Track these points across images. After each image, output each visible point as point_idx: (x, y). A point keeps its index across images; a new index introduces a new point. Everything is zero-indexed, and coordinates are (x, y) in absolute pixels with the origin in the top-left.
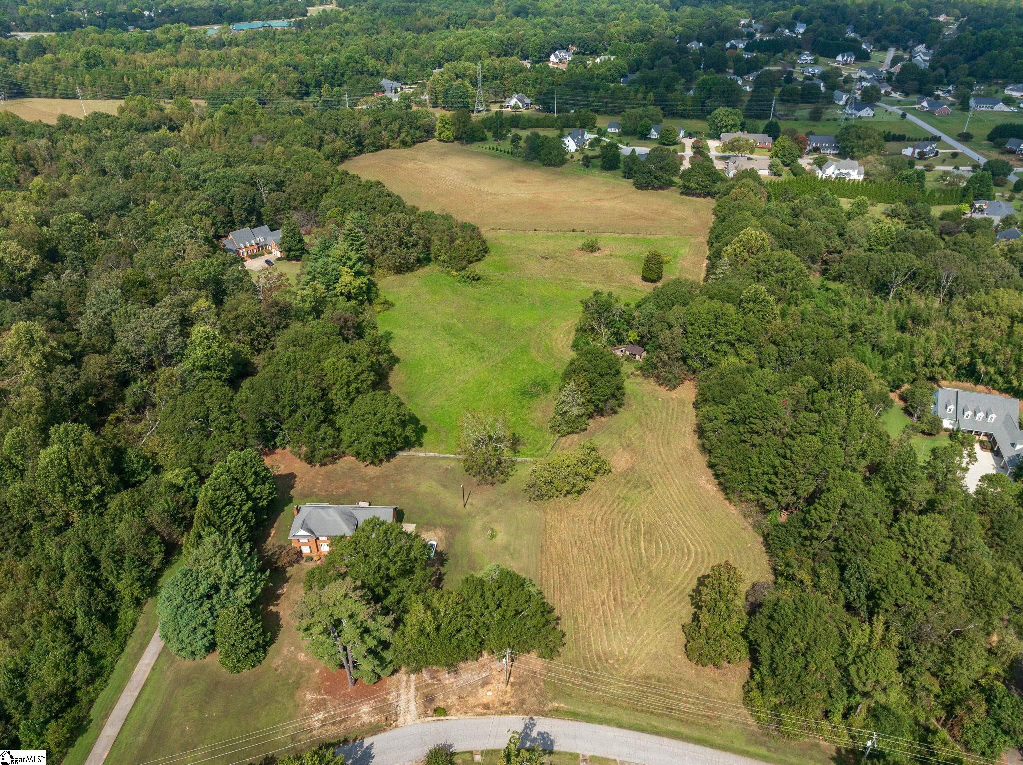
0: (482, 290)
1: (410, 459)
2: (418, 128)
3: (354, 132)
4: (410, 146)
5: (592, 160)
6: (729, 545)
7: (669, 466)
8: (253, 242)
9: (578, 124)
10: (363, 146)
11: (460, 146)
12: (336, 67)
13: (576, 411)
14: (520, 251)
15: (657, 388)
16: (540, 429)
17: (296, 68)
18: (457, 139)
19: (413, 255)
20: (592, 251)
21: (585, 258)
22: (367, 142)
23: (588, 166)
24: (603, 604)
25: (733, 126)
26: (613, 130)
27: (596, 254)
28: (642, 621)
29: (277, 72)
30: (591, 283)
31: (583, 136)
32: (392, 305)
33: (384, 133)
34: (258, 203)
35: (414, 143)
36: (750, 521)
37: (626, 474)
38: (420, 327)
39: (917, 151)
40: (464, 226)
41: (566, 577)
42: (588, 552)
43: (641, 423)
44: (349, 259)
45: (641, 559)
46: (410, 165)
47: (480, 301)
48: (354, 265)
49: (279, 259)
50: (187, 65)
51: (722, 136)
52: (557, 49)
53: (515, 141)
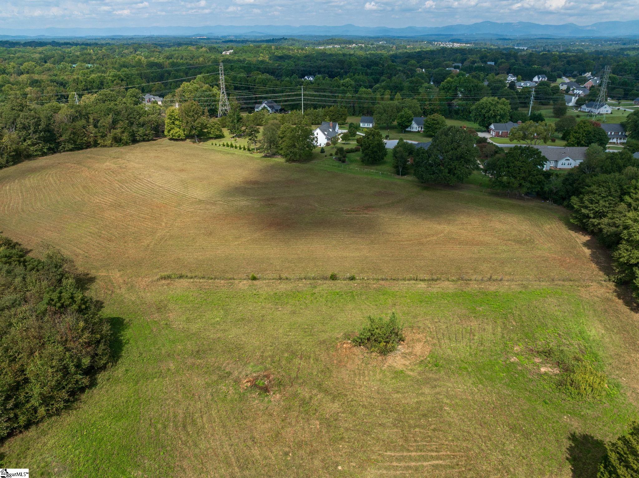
2: (142, 125)
4: (126, 144)
5: (348, 155)
11: (192, 145)
18: (189, 136)
23: (344, 162)
25: (502, 116)
26: (366, 125)
31: (334, 129)
35: (134, 141)
51: (492, 127)
52: (307, 75)
53: (252, 134)
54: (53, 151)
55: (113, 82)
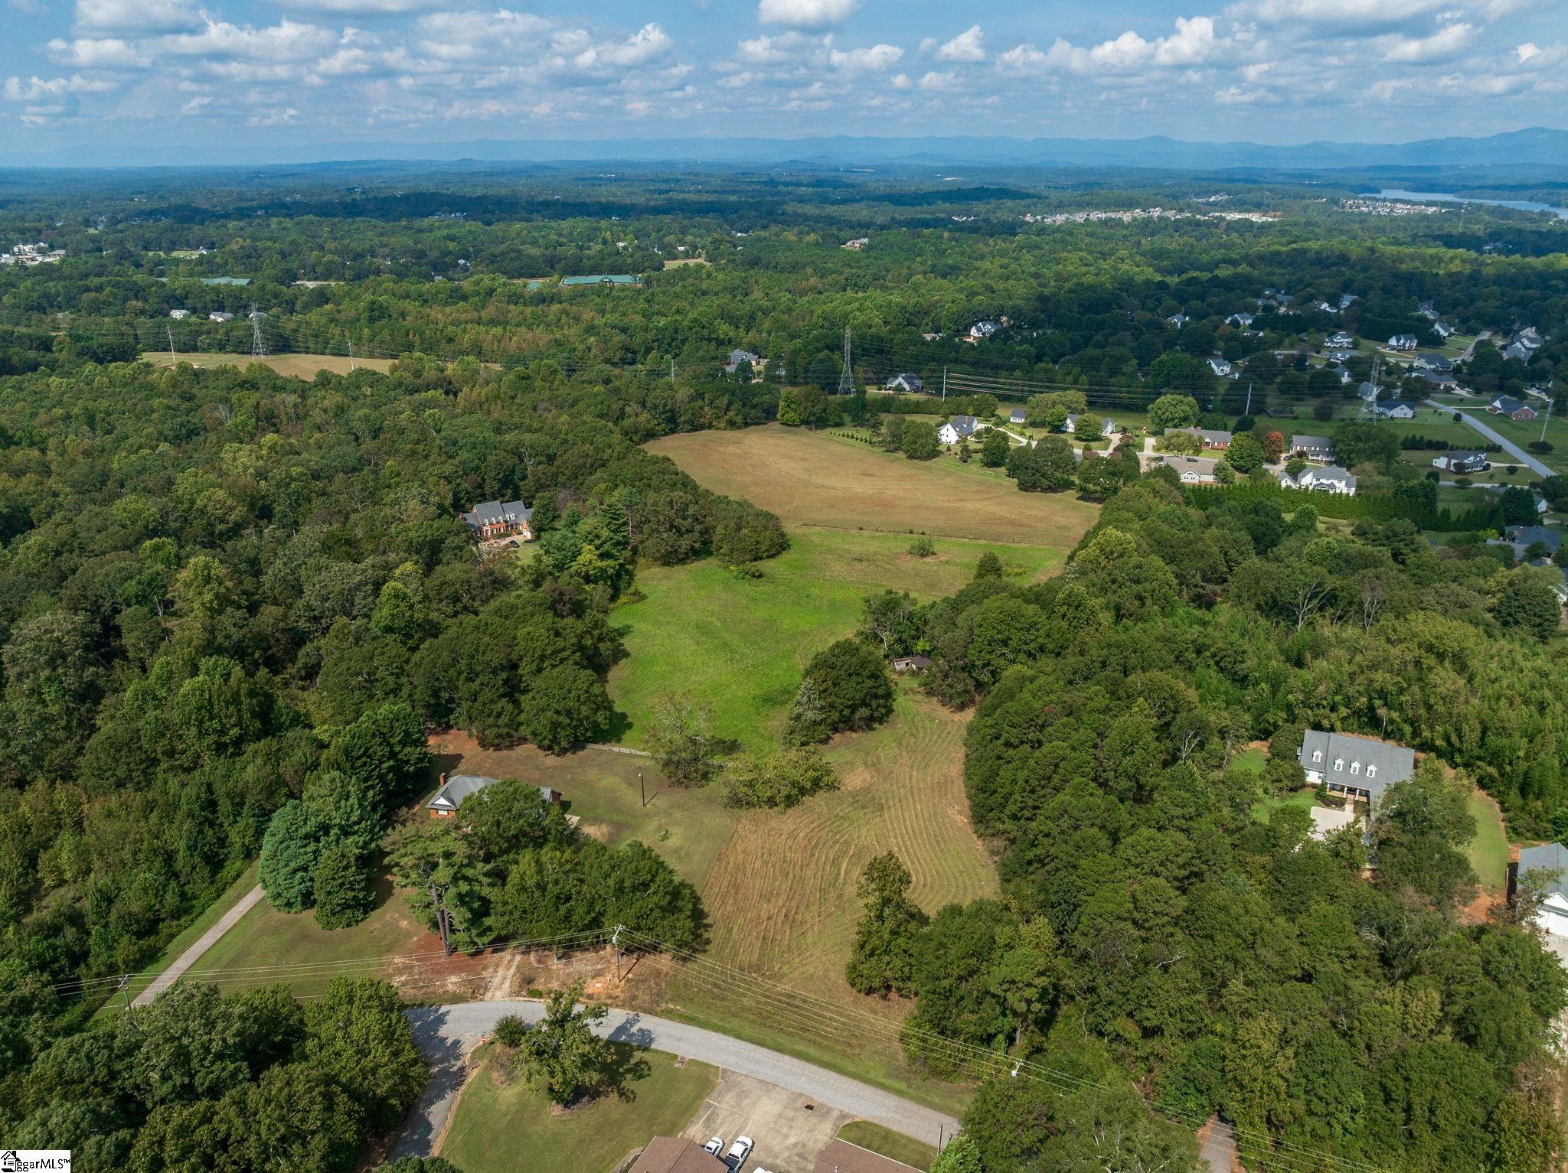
0: (762, 588)
1: (601, 752)
2: (754, 407)
3: (665, 405)
4: (739, 428)
5: (973, 455)
6: (955, 877)
7: (915, 791)
8: (501, 518)
9: (971, 410)
10: (677, 425)
11: (807, 432)
12: (676, 331)
13: (810, 715)
14: (830, 551)
15: (939, 707)
16: (770, 739)
17: (624, 330)
18: (805, 422)
19: (685, 543)
20: (923, 556)
21: (916, 563)
22: (682, 419)
23: (965, 461)
24: (769, 918)
25: (1185, 420)
26: (1018, 421)
27: (928, 560)
28: (810, 940)
29: (598, 334)
31: (970, 424)
32: (644, 597)
33: (706, 409)
34: (518, 475)
35: (747, 425)
36: (996, 858)
37: (855, 795)
38: (668, 623)
39: (1453, 461)
40: (758, 514)
41: (737, 888)
42: (774, 866)
43: (900, 744)
44: (598, 537)
45: (836, 880)
46: (731, 448)
47: (754, 600)
48: (601, 545)
49: (528, 542)
50: (492, 322)
52: (982, 320)
53: (875, 427)
54: (672, 431)
55: (691, 329)
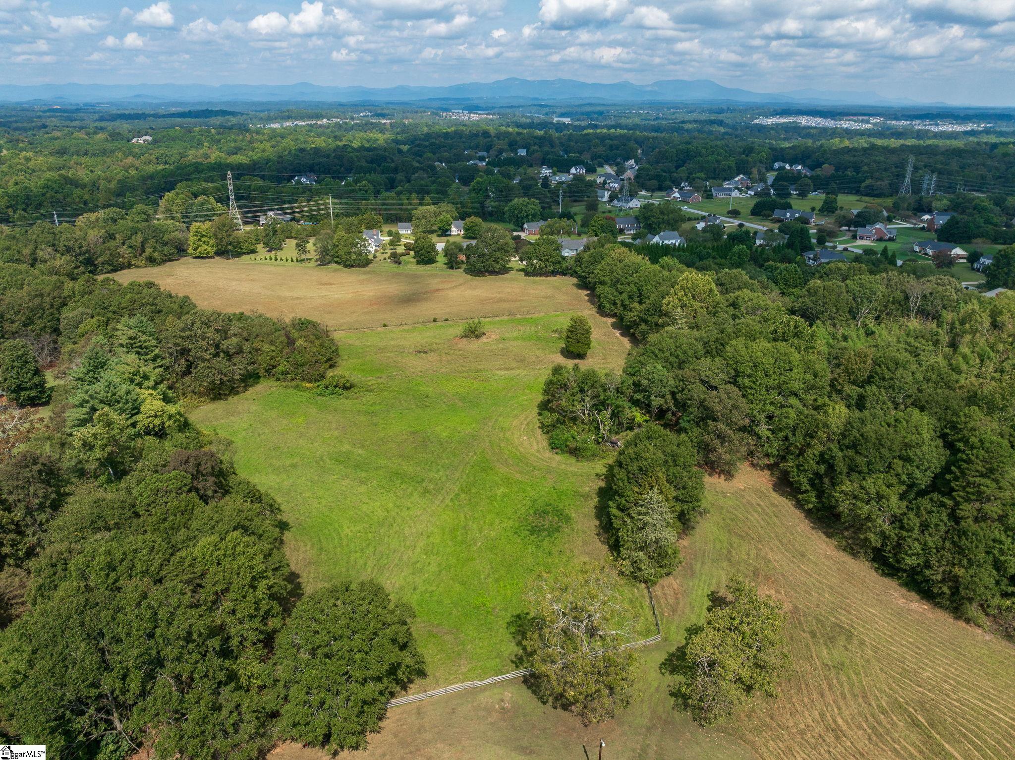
0: (365, 399)
2: (165, 244)
3: (81, 247)
4: (159, 264)
5: (402, 258)
7: (839, 590)
10: (96, 266)
11: (225, 261)
14: (381, 349)
18: (220, 253)
19: (237, 368)
20: (478, 337)
21: (474, 345)
22: (100, 260)
23: (400, 264)
25: (534, 216)
26: (405, 232)
27: (484, 340)
30: (506, 369)
31: (378, 236)
32: (231, 443)
33: (122, 249)
38: (295, 466)
40: (300, 324)
43: (739, 535)
47: (371, 414)
48: (156, 386)
51: (525, 226)
